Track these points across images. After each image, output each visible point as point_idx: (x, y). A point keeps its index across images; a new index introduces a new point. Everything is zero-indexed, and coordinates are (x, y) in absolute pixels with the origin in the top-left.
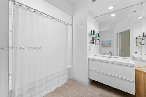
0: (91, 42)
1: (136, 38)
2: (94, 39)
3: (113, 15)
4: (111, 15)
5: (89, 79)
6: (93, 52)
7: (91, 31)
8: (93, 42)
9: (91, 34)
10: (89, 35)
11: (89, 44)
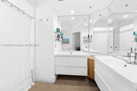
0: (57, 39)
1: (84, 38)
2: (59, 37)
3: (73, 18)
4: (71, 18)
5: (55, 75)
6: (58, 49)
7: (57, 29)
8: (59, 39)
9: (57, 32)
10: (55, 32)
11: (55, 41)
